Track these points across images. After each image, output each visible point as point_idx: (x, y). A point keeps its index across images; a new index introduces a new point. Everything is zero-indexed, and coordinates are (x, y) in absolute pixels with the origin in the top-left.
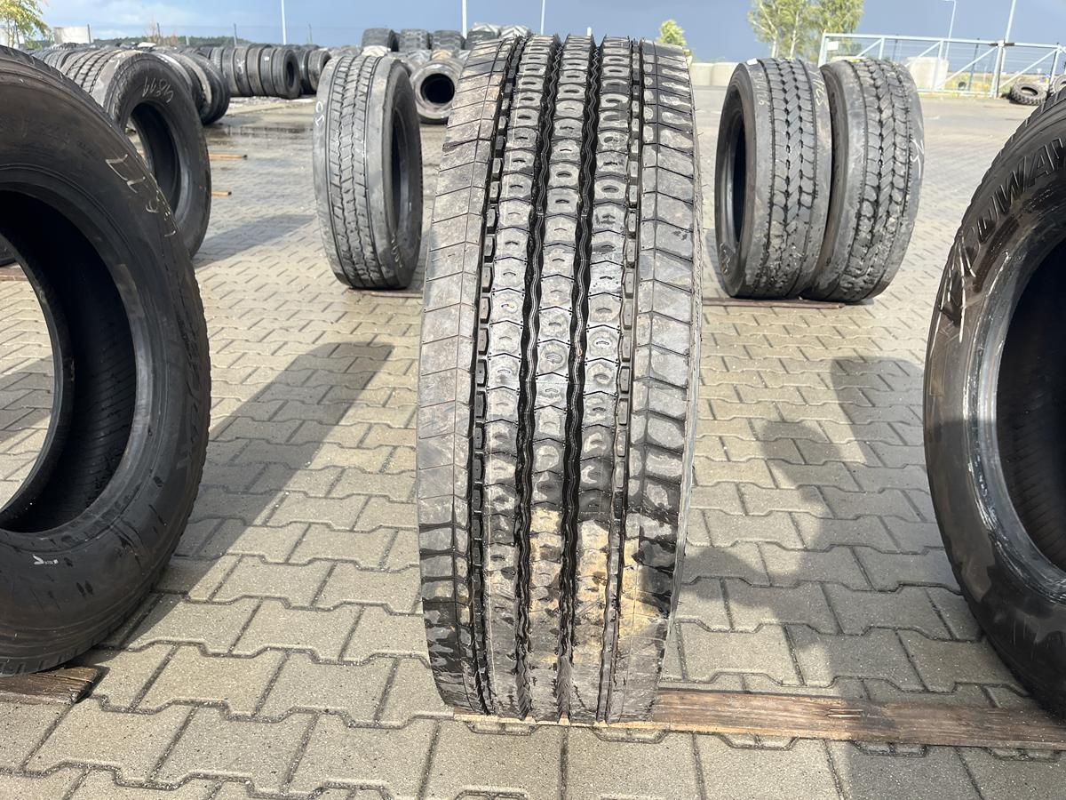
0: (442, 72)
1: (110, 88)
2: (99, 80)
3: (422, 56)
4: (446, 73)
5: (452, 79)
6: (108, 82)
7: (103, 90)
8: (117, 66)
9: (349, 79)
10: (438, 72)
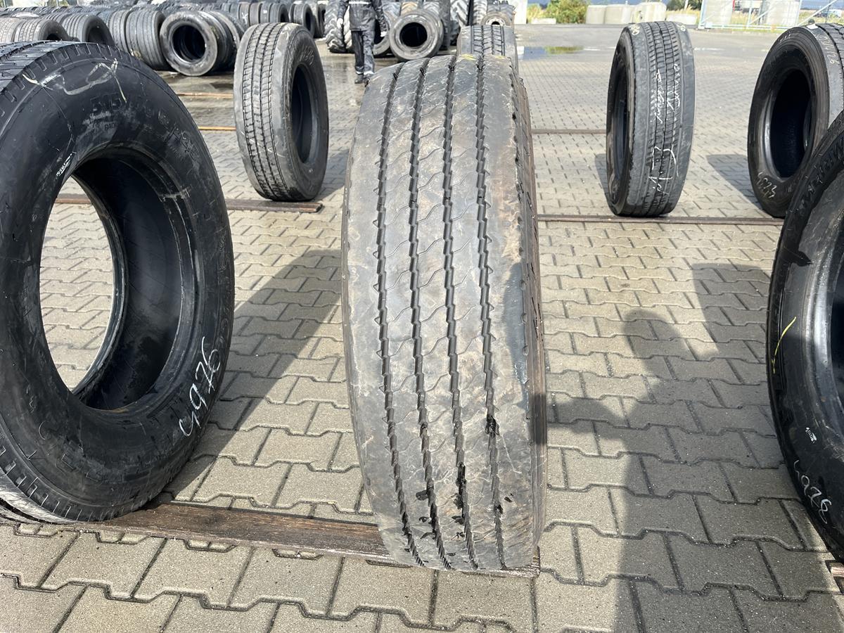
0: (417, 21)
1: (286, 56)
2: (276, 49)
3: (394, 7)
4: (421, 22)
5: (425, 27)
6: (284, 51)
7: (282, 57)
8: (287, 38)
9: (486, 46)
10: (413, 21)
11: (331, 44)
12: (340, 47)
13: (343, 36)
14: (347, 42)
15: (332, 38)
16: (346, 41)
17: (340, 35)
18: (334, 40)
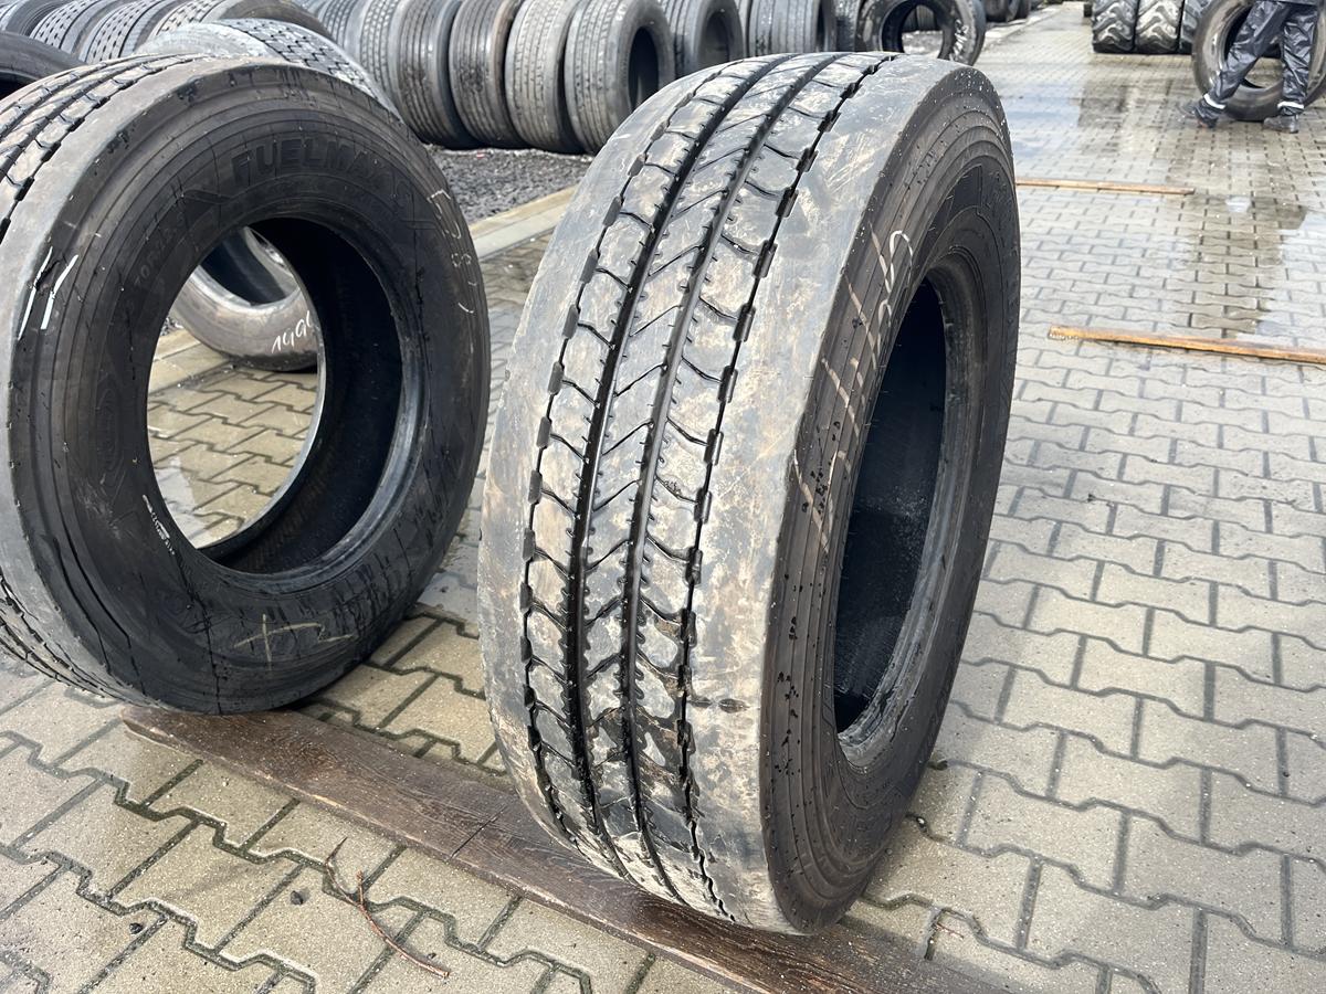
11: (1106, 34)
12: (1123, 41)
13: (1137, 17)
14: (1143, 30)
15: (1112, 21)
16: (1138, 28)
17: (1129, 15)
18: (1114, 26)
